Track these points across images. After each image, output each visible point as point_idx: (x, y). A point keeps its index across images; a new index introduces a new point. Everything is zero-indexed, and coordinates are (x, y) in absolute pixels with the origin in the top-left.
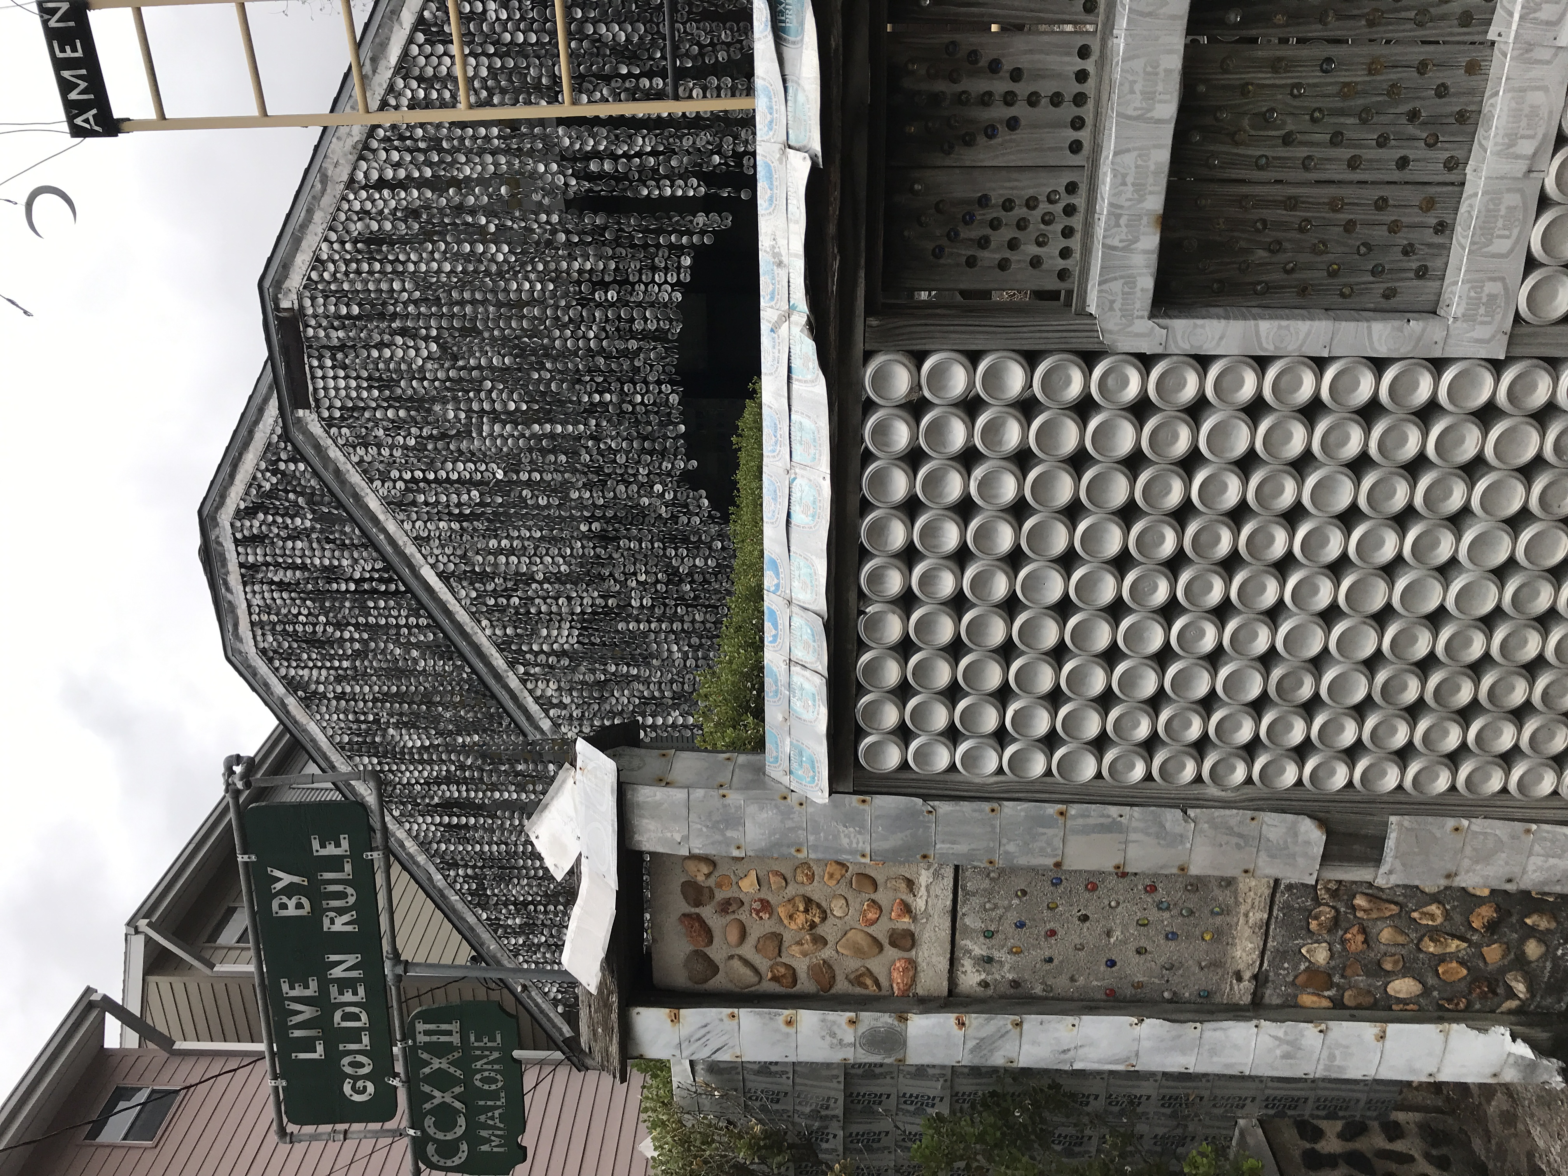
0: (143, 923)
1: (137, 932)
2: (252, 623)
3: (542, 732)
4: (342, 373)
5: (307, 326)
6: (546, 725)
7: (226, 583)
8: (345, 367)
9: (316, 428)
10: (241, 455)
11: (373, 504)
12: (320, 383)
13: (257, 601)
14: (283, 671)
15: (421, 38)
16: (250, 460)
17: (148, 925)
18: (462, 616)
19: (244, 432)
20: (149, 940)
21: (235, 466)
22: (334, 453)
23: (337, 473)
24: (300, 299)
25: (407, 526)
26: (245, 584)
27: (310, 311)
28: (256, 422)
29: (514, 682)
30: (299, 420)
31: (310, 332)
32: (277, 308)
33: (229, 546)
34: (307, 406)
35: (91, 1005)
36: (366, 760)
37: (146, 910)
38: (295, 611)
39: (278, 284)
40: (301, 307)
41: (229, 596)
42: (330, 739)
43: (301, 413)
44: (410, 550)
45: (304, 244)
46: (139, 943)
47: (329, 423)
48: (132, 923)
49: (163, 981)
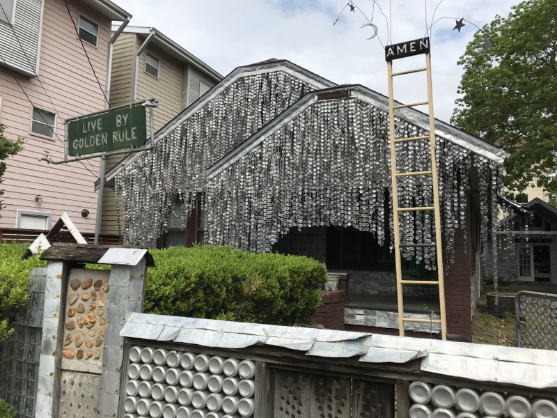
0: (153, 33)
1: (151, 31)
2: (249, 77)
3: (209, 175)
4: (329, 111)
5: (345, 100)
6: (211, 176)
7: (262, 68)
8: (331, 112)
9: (311, 102)
10: (305, 74)
11: (286, 121)
12: (326, 104)
13: (256, 78)
14: (232, 86)
15: (442, 141)
16: (303, 78)
17: (153, 35)
18: (247, 150)
19: (312, 76)
20: (148, 35)
21: (301, 72)
22: (303, 108)
23: (297, 109)
24: (355, 98)
25: (278, 132)
26: (262, 74)
27: (350, 101)
28: (315, 80)
29: (226, 166)
30: (314, 97)
31: (343, 101)
32: (351, 90)
33: (274, 70)
34: (318, 100)
35: (126, 17)
36: (202, 113)
37: (158, 34)
38: (252, 91)
39: (359, 91)
40: (352, 98)
41: (258, 69)
42: (210, 101)
43: (316, 97)
44: (271, 132)
45: (372, 100)
46: (147, 31)
47: (313, 106)
48: (154, 29)
49: (134, 38)
